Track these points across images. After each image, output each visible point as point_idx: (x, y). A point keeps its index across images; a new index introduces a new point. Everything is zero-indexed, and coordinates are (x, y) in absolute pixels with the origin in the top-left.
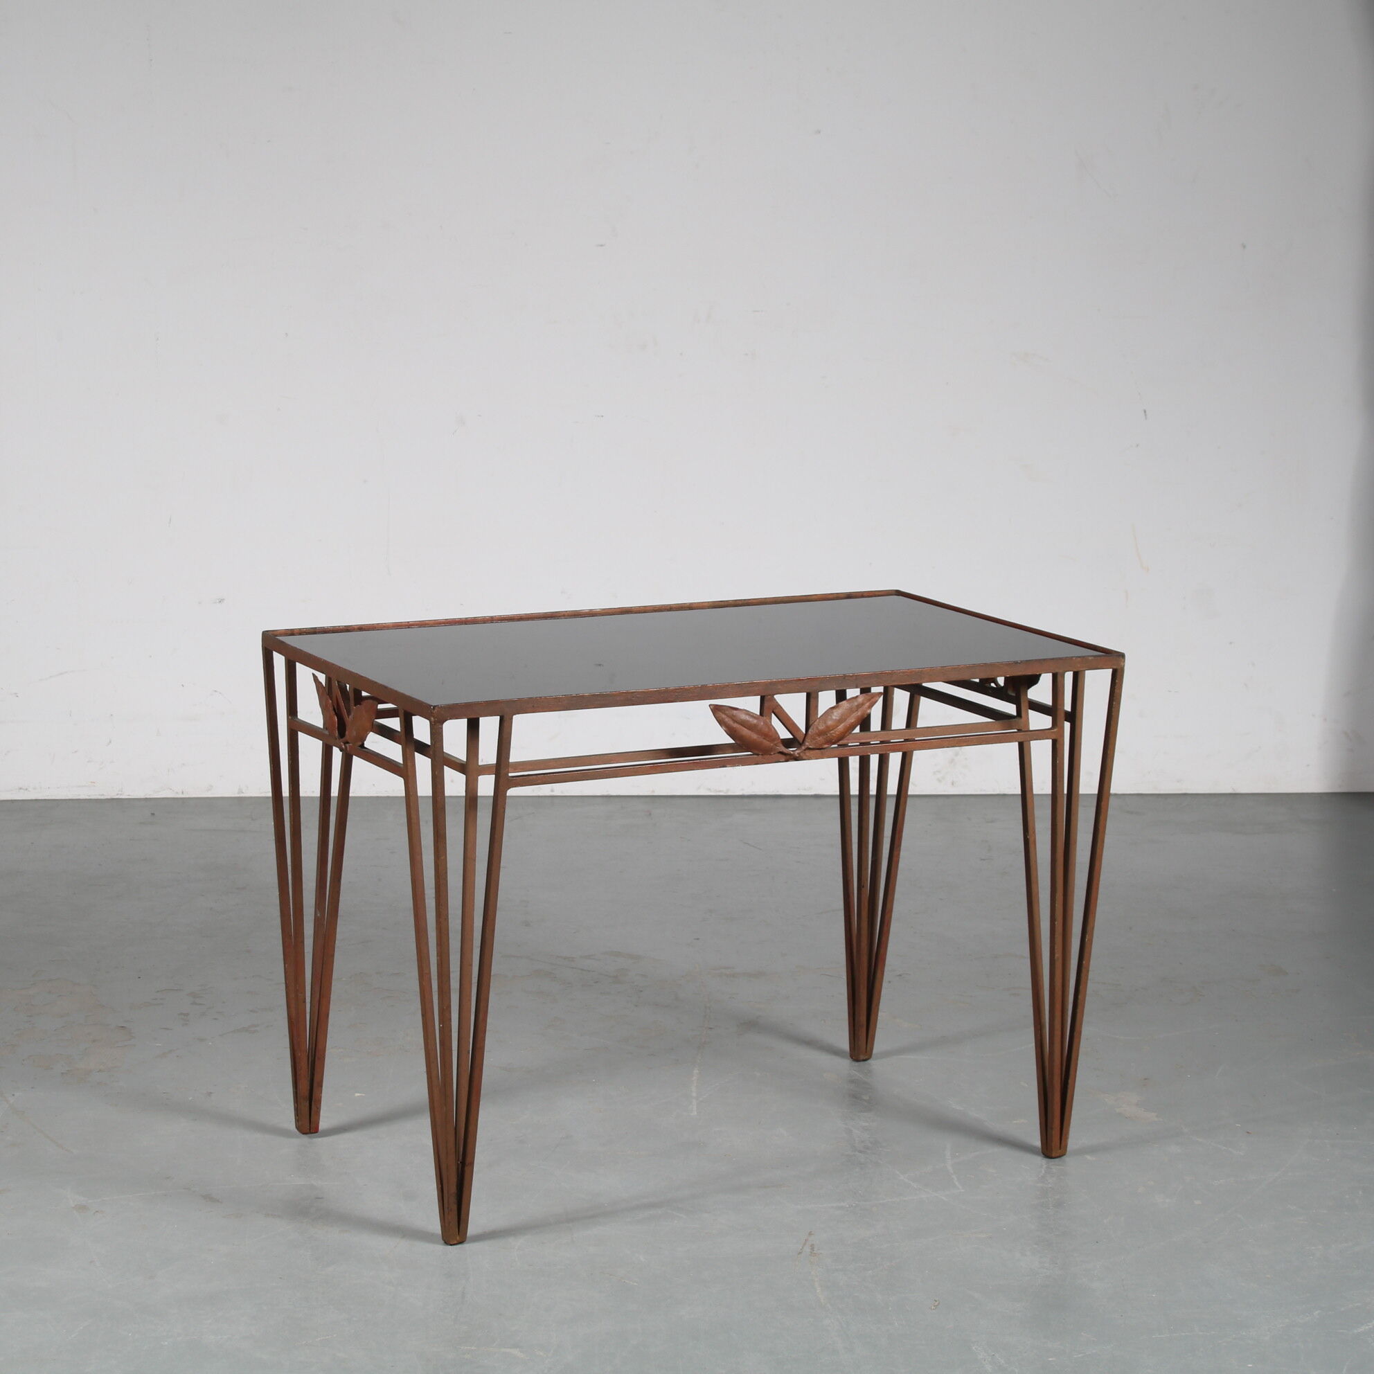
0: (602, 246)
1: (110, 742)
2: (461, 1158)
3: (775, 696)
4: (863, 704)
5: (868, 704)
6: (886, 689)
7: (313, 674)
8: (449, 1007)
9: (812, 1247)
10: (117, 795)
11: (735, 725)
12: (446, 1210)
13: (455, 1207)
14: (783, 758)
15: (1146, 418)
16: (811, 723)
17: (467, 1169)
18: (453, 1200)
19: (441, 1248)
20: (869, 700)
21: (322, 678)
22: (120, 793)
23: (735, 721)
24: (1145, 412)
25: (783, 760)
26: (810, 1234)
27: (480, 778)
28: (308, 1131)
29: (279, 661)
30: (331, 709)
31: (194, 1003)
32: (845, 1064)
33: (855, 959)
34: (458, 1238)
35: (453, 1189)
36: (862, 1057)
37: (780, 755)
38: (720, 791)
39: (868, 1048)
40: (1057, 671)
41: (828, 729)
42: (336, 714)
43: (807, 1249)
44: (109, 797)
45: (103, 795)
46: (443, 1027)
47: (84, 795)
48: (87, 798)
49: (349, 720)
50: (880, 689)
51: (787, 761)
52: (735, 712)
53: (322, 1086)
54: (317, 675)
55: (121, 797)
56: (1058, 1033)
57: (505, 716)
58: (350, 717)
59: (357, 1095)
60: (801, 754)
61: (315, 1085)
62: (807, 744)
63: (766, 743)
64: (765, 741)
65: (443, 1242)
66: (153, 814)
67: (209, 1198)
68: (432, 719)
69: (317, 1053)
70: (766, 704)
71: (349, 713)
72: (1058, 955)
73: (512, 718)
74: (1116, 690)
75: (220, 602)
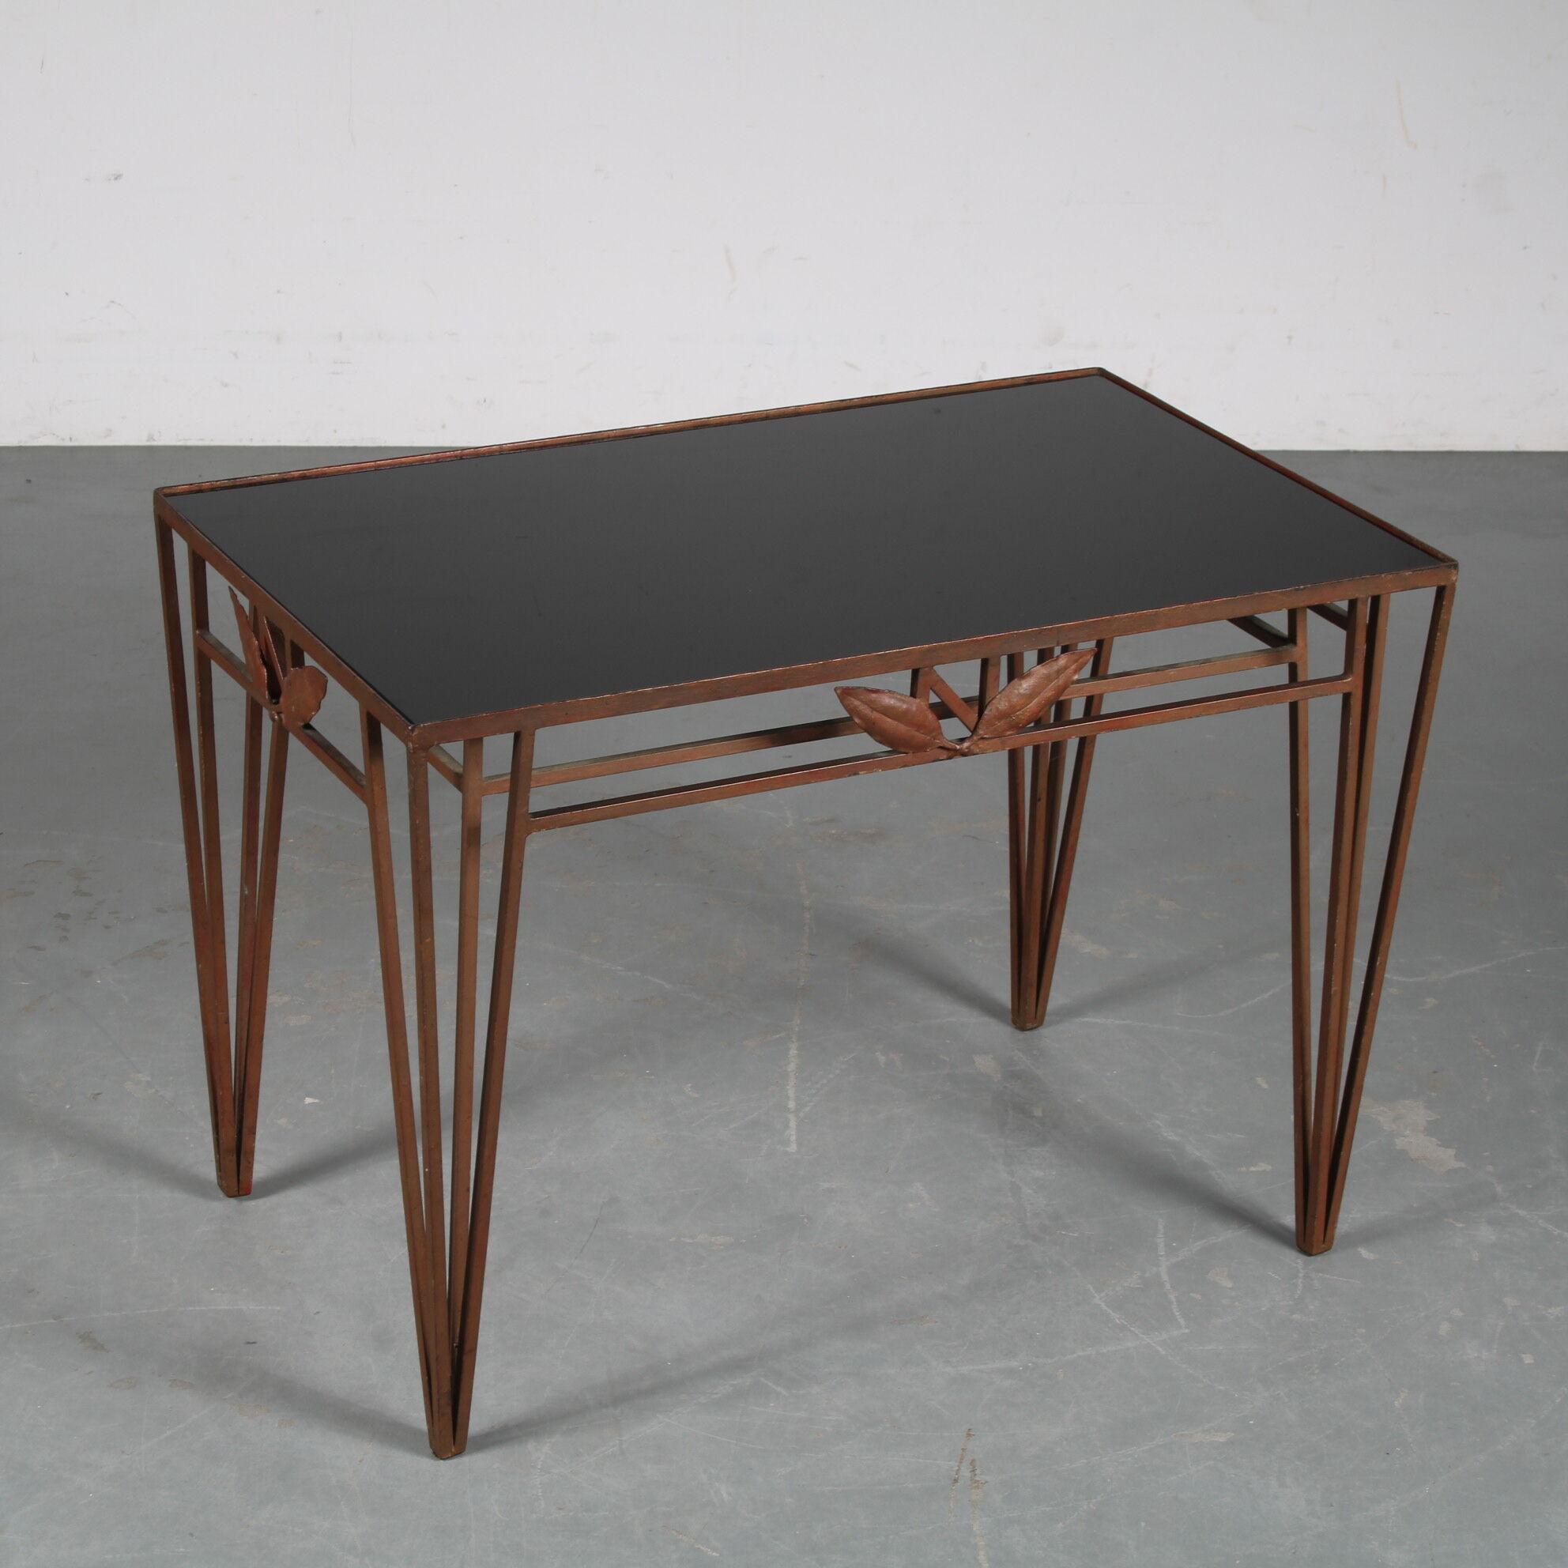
2: (457, 1340)
3: (935, 668)
4: (1066, 668)
5: (1073, 667)
6: (1100, 644)
8: (439, 1144)
9: (973, 1466)
11: (875, 715)
13: (448, 1410)
14: (945, 754)
16: (987, 701)
17: (466, 1359)
18: (446, 1401)
20: (1076, 661)
21: (243, 601)
23: (873, 709)
25: (945, 757)
26: (969, 1435)
28: (236, 1193)
30: (257, 654)
31: (77, 892)
33: (1024, 897)
34: (453, 1450)
35: (446, 1387)
36: (1029, 1025)
37: (941, 751)
39: (1039, 1013)
40: (1356, 596)
41: (1013, 709)
42: (265, 664)
43: (966, 1473)
46: (430, 1171)
49: (283, 681)
50: (1092, 644)
51: (950, 758)
52: (874, 695)
53: (254, 1133)
54: (236, 593)
56: (1329, 1092)
57: (523, 731)
59: (308, 1100)
60: (972, 747)
61: (245, 1130)
62: (981, 732)
63: (920, 736)
64: (917, 734)
65: (431, 1451)
67: (90, 1342)
68: (411, 745)
69: (246, 1089)
70: (921, 680)
71: (284, 672)
73: (534, 734)
74: (1442, 616)
75: (116, 179)
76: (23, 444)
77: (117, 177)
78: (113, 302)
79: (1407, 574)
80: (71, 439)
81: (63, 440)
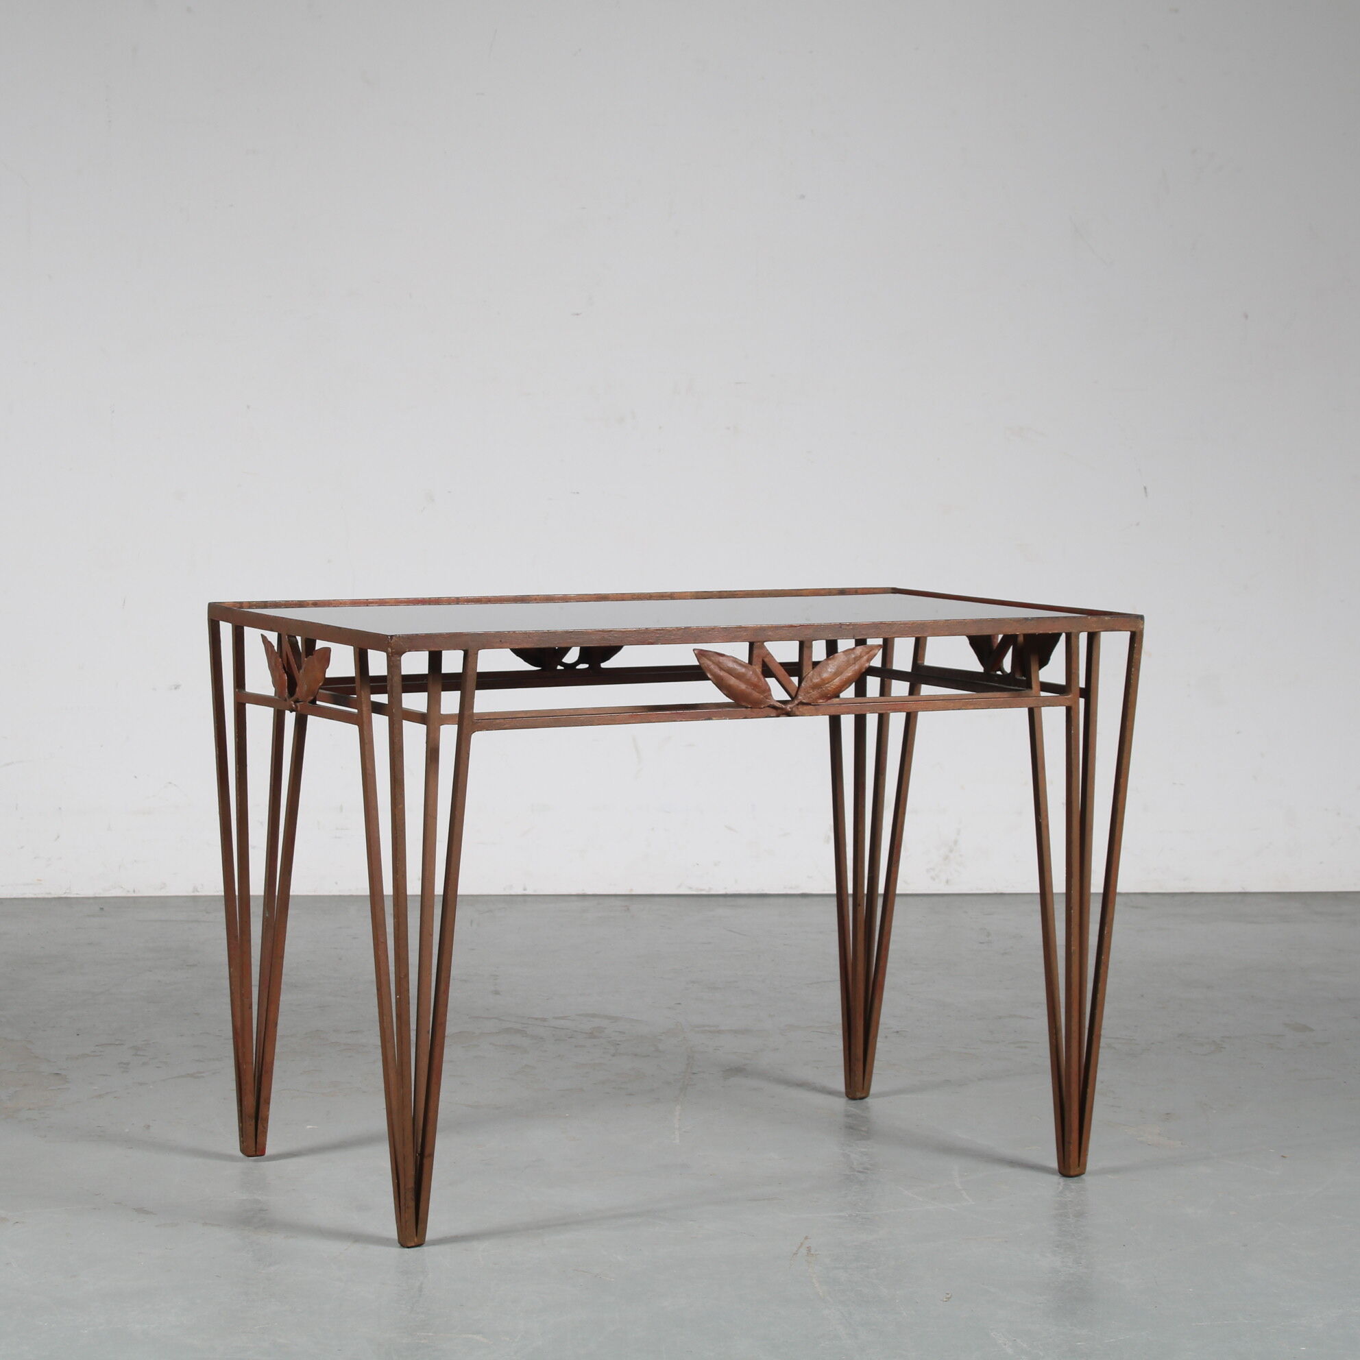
0: (578, 314)
1: (58, 837)
2: (419, 1150)
3: (765, 643)
4: (861, 657)
5: (865, 658)
6: (885, 641)
7: (262, 635)
8: (407, 975)
9: (809, 1249)
10: (65, 893)
11: (722, 673)
12: (403, 1208)
13: (412, 1204)
14: (774, 712)
15: (1146, 496)
16: (804, 675)
17: (426, 1161)
18: (410, 1196)
19: (397, 1251)
20: (868, 653)
21: (273, 637)
22: (68, 891)
23: (721, 669)
24: (1145, 488)
25: (775, 715)
26: (806, 1238)
27: (442, 727)
28: (254, 1153)
29: (226, 629)
30: (281, 667)
31: (136, 1055)
32: (841, 1103)
33: (851, 988)
34: (416, 1240)
35: (411, 1183)
36: (859, 1095)
37: (771, 710)
38: (701, 890)
39: (865, 1086)
40: (1071, 630)
41: (824, 682)
42: (286, 672)
43: (804, 1251)
44: (56, 896)
45: (50, 893)
46: (400, 998)
47: (29, 893)
48: (33, 896)
49: (300, 676)
50: (880, 641)
51: (778, 716)
52: (721, 658)
53: (269, 1103)
54: (266, 635)
55: (69, 896)
56: (1075, 1035)
57: (469, 651)
58: (301, 671)
59: (308, 1127)
60: (794, 709)
61: (262, 1100)
62: (800, 698)
63: (756, 695)
64: (754, 692)
65: (399, 1245)
66: (102, 909)
67: (141, 1211)
68: (390, 652)
69: (264, 1067)
70: (755, 652)
71: (299, 668)
72: (1075, 948)
73: (477, 654)
74: (1135, 655)
75: (176, 688)
76: (97, 895)
77: (177, 687)
78: (170, 783)
79: (1106, 618)
80: (134, 891)
81: (128, 891)
